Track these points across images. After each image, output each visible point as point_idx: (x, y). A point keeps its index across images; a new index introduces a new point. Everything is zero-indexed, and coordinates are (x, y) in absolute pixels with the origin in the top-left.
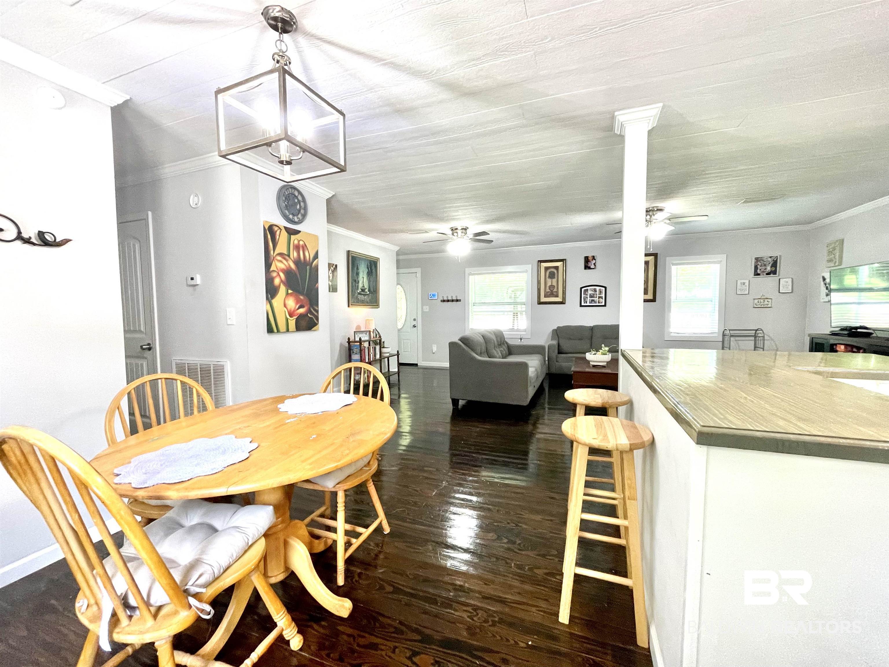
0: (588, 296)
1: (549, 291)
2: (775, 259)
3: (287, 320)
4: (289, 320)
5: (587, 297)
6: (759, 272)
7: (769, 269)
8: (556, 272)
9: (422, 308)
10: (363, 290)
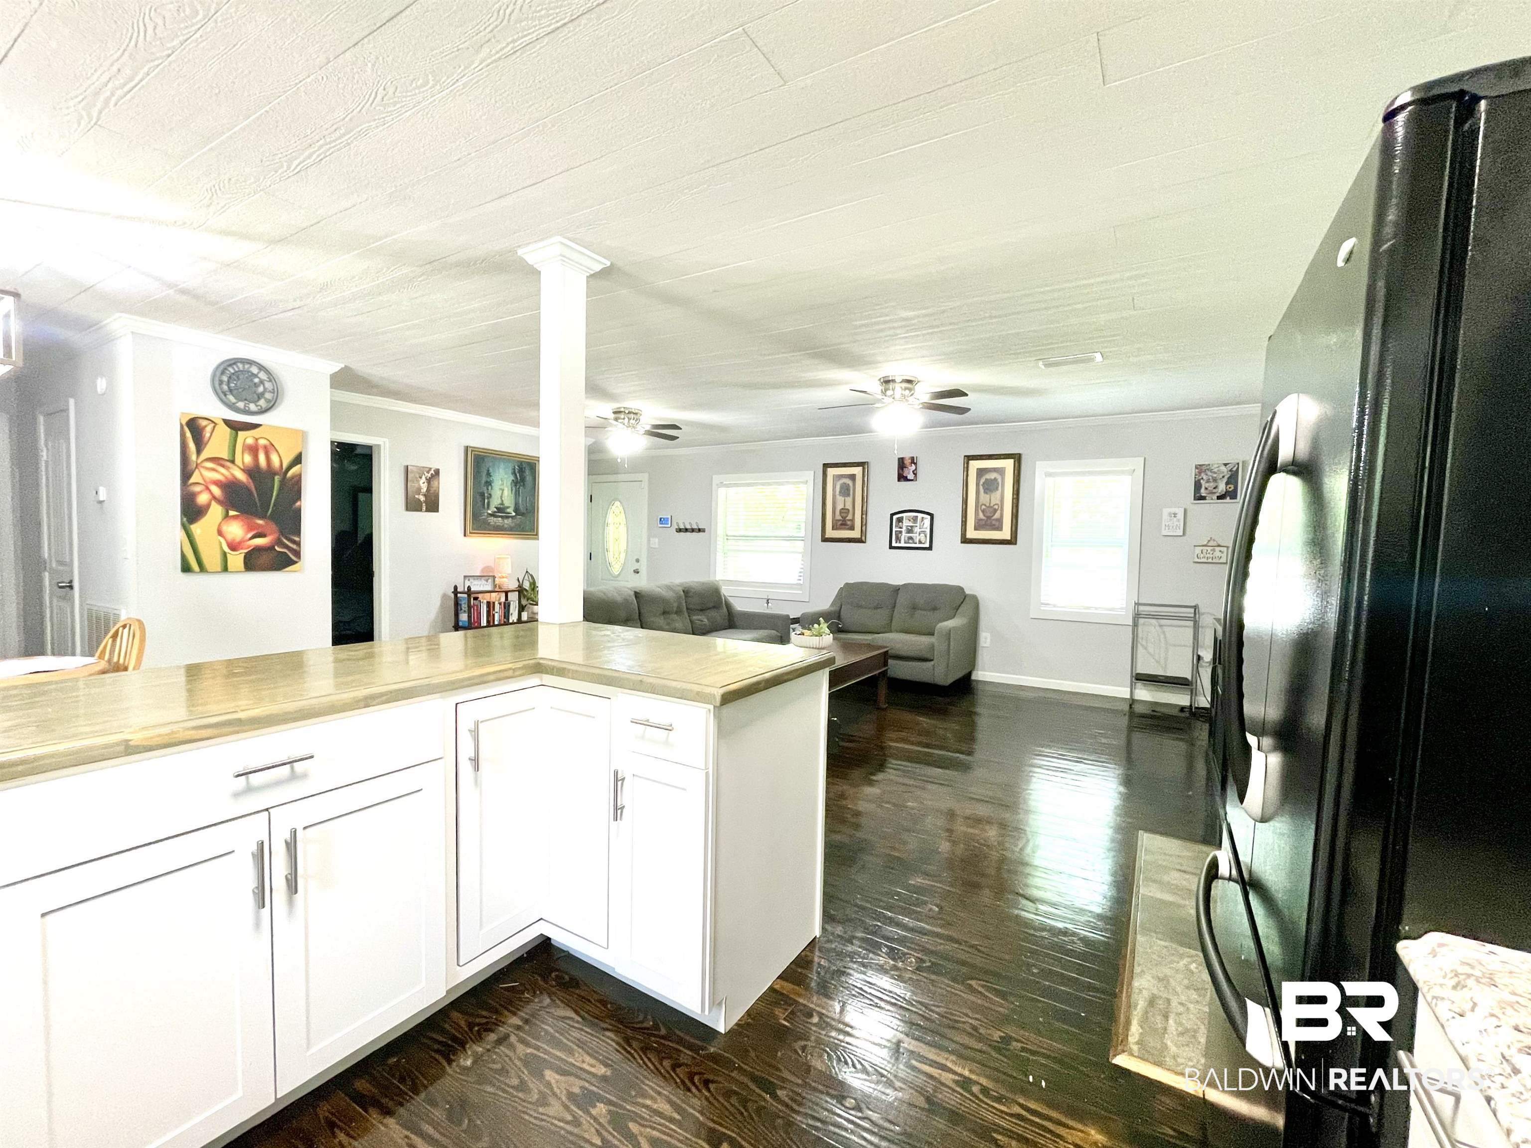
0: (903, 530)
1: (841, 518)
2: (1234, 469)
3: (225, 555)
4: (228, 555)
5: (901, 532)
6: (1203, 492)
7: (1222, 487)
8: (851, 484)
9: (649, 540)
10: (501, 509)
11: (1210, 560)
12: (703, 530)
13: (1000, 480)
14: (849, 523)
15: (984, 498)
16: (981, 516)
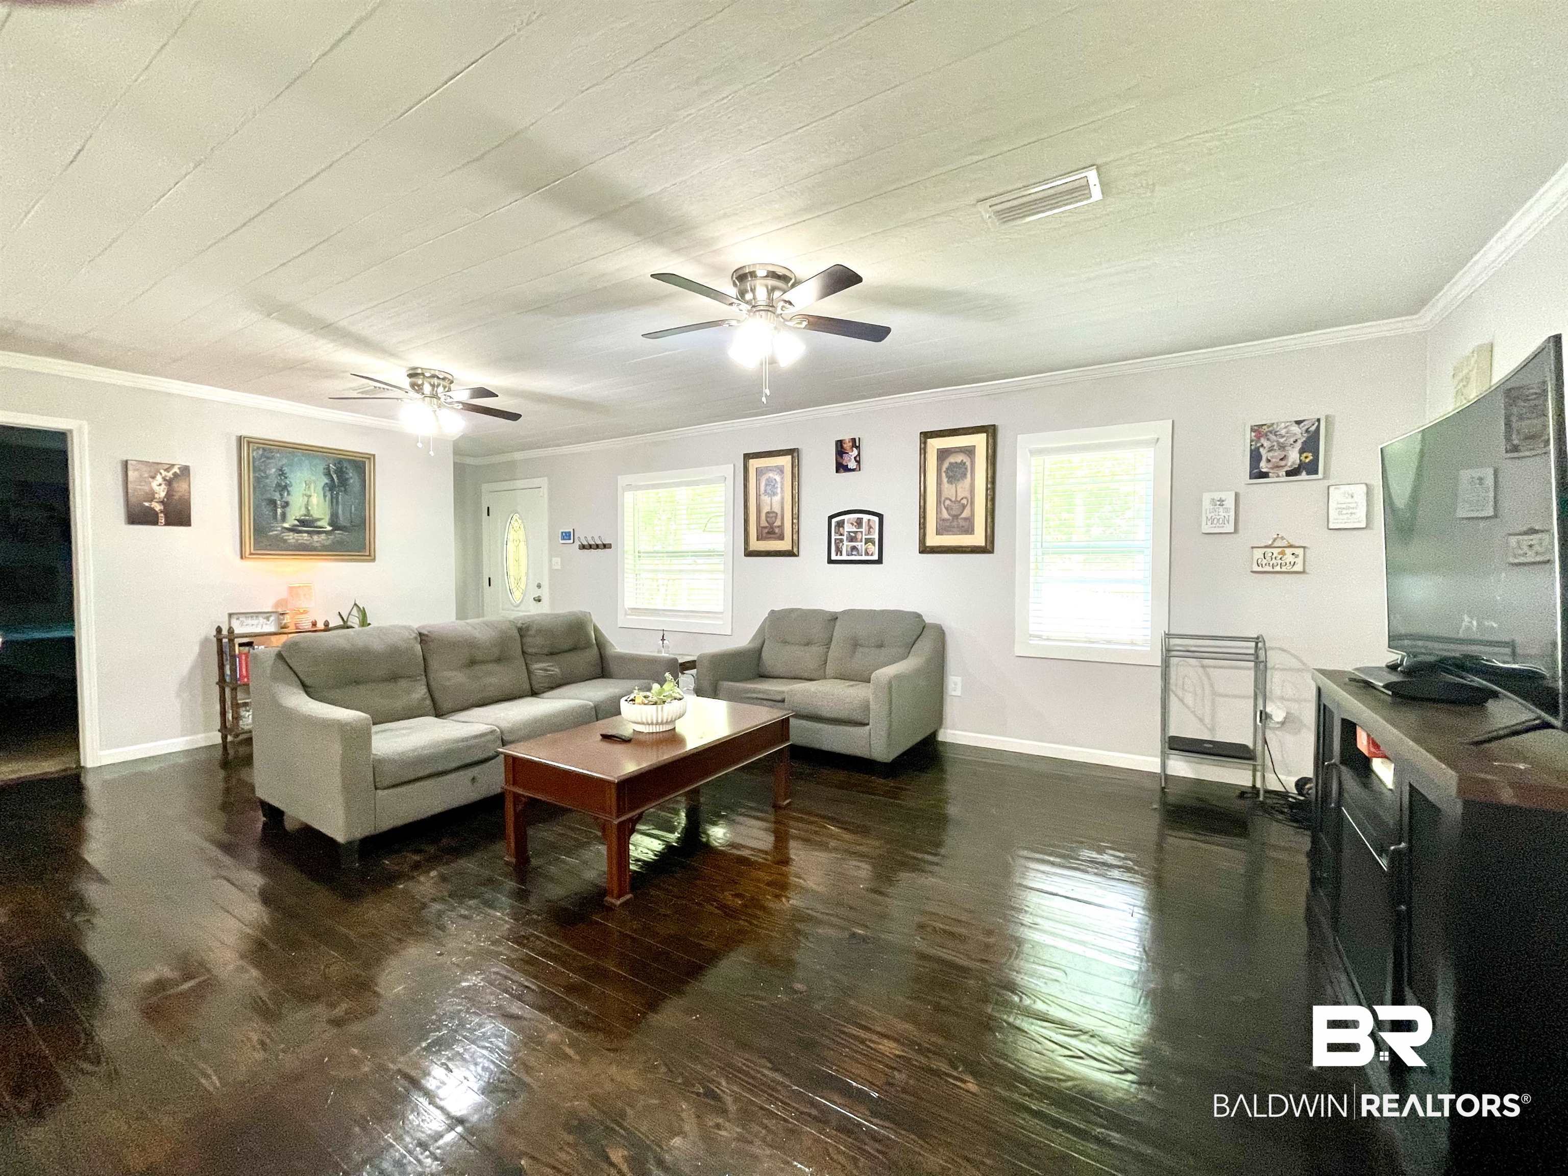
0: (844, 538)
1: (767, 525)
2: (1313, 428)
5: (842, 541)
6: (1264, 466)
7: (1294, 457)
8: (778, 478)
9: (551, 561)
10: (306, 523)
11: (1278, 569)
12: (609, 547)
13: (968, 464)
14: (777, 530)
15: (949, 490)
16: (945, 515)
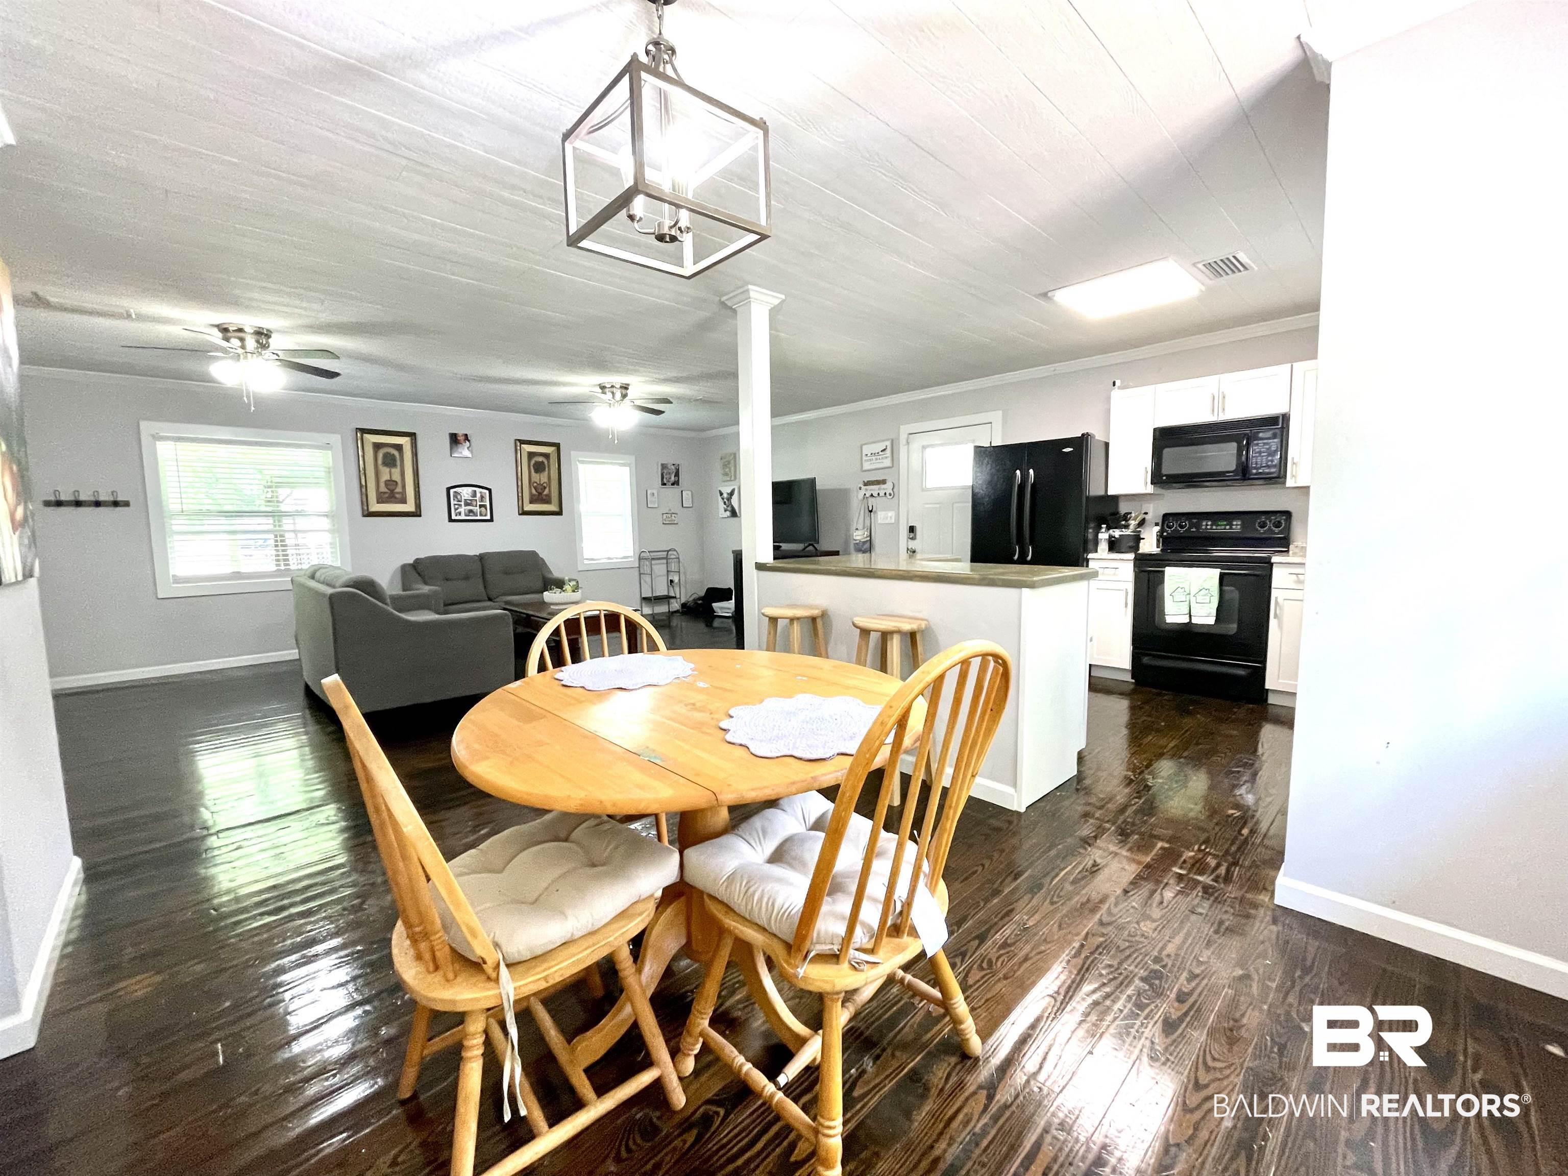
0: (462, 503)
1: (386, 490)
2: (677, 468)
5: (460, 505)
6: (664, 481)
7: (673, 478)
8: (396, 454)
12: (127, 504)
13: (546, 462)
15: (535, 477)
16: (534, 491)
